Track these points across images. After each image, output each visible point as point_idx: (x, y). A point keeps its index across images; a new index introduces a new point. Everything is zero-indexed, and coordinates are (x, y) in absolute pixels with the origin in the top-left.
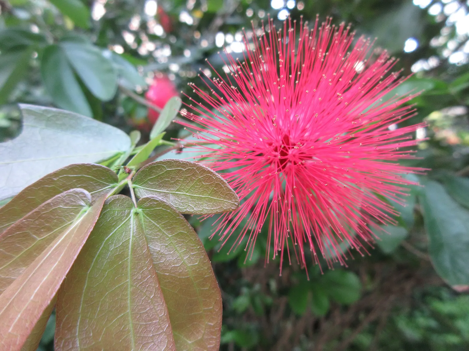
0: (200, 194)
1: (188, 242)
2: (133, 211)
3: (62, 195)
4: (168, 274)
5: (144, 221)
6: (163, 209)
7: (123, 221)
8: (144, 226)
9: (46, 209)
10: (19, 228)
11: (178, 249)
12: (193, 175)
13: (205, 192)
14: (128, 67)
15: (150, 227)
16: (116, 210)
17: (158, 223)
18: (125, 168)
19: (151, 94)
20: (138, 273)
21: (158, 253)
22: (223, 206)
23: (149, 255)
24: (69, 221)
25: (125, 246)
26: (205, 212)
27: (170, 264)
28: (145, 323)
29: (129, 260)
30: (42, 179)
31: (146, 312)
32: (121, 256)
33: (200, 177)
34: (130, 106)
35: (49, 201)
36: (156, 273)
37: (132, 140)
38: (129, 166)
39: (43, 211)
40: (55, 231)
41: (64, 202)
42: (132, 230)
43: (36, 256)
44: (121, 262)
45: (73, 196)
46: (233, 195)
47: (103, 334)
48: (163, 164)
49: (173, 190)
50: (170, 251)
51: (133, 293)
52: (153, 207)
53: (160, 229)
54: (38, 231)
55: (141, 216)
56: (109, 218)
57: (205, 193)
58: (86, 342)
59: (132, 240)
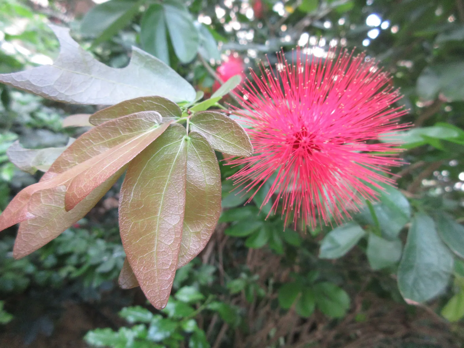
0: (230, 141)
1: (212, 169)
2: (185, 137)
3: (145, 113)
4: (192, 184)
5: (189, 146)
6: (204, 143)
7: (176, 140)
8: (188, 149)
9: (133, 118)
10: (113, 123)
11: (205, 171)
12: (230, 128)
13: (234, 140)
14: (211, 41)
15: (192, 151)
16: (175, 132)
17: (198, 151)
18: (188, 110)
19: (222, 69)
20: (176, 175)
21: (191, 168)
22: (242, 153)
23: (185, 167)
24: (145, 130)
25: (173, 155)
26: (229, 153)
27: (196, 178)
28: (170, 205)
29: (173, 165)
30: (136, 99)
31: (173, 199)
32: (169, 160)
33: (234, 130)
34: (202, 74)
35: (136, 114)
36: (186, 180)
37: (197, 96)
38: (191, 110)
39: (131, 118)
40: (134, 133)
41: (145, 117)
42: (180, 148)
43: (117, 144)
44: (168, 164)
45: (151, 115)
46: (251, 148)
47: (146, 198)
48: (213, 115)
49: (213, 133)
50: (199, 170)
51: (169, 185)
52: (198, 140)
53: (197, 155)
54: (124, 129)
55: (189, 142)
56: (170, 135)
57: (234, 142)
58: (136, 197)
59: (178, 154)
